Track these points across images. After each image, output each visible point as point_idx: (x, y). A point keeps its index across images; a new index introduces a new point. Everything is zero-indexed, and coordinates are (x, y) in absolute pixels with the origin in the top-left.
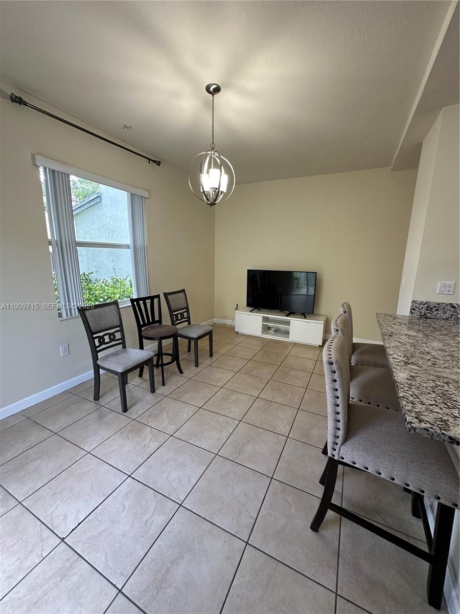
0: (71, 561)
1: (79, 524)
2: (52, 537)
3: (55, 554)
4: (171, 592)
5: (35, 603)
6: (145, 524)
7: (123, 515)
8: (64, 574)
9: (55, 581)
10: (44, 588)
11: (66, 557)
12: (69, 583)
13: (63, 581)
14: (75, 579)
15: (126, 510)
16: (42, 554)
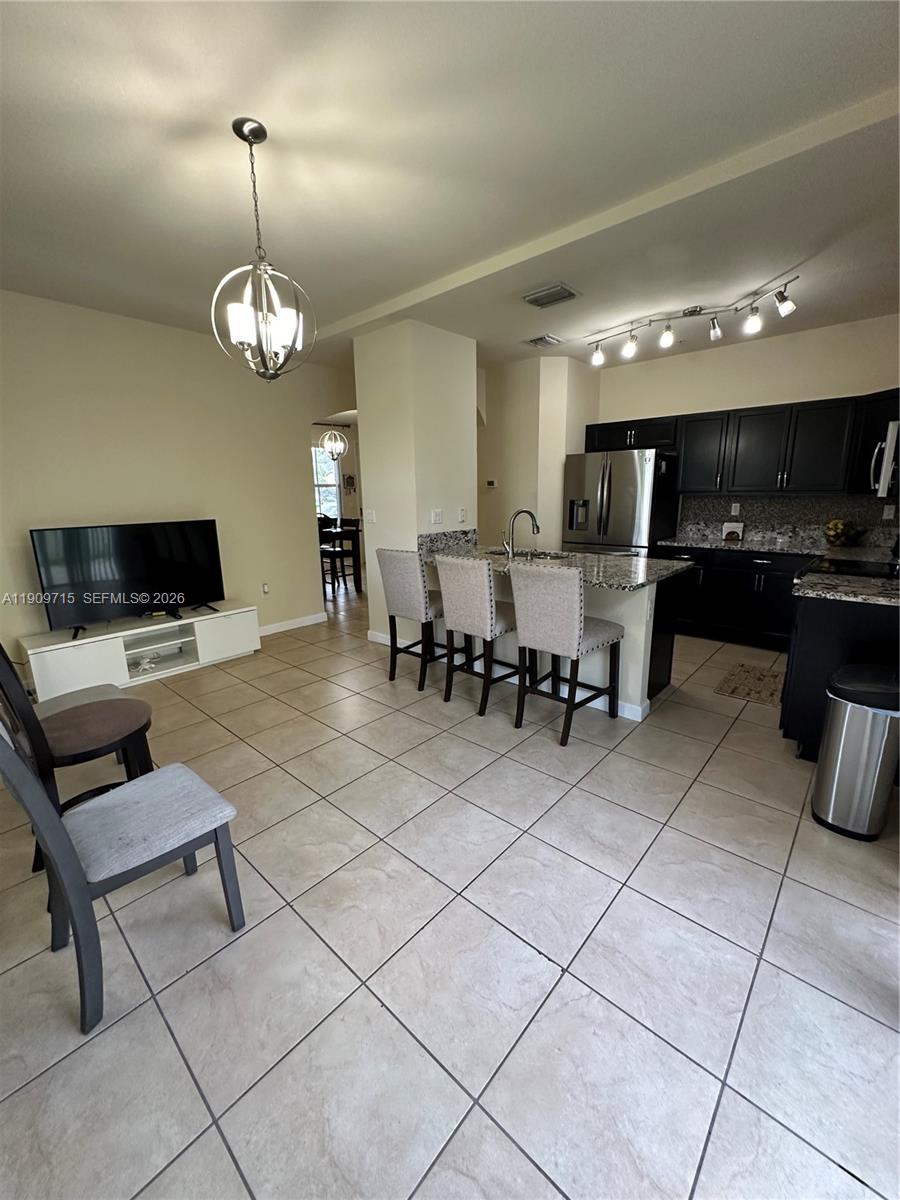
0: (595, 947)
1: (540, 953)
2: (561, 989)
3: (586, 974)
4: (620, 842)
5: (647, 975)
6: (548, 866)
7: (532, 894)
8: (611, 951)
9: (620, 960)
10: (630, 972)
11: (590, 956)
12: (621, 941)
13: (619, 949)
14: (616, 935)
15: (524, 890)
16: (586, 996)
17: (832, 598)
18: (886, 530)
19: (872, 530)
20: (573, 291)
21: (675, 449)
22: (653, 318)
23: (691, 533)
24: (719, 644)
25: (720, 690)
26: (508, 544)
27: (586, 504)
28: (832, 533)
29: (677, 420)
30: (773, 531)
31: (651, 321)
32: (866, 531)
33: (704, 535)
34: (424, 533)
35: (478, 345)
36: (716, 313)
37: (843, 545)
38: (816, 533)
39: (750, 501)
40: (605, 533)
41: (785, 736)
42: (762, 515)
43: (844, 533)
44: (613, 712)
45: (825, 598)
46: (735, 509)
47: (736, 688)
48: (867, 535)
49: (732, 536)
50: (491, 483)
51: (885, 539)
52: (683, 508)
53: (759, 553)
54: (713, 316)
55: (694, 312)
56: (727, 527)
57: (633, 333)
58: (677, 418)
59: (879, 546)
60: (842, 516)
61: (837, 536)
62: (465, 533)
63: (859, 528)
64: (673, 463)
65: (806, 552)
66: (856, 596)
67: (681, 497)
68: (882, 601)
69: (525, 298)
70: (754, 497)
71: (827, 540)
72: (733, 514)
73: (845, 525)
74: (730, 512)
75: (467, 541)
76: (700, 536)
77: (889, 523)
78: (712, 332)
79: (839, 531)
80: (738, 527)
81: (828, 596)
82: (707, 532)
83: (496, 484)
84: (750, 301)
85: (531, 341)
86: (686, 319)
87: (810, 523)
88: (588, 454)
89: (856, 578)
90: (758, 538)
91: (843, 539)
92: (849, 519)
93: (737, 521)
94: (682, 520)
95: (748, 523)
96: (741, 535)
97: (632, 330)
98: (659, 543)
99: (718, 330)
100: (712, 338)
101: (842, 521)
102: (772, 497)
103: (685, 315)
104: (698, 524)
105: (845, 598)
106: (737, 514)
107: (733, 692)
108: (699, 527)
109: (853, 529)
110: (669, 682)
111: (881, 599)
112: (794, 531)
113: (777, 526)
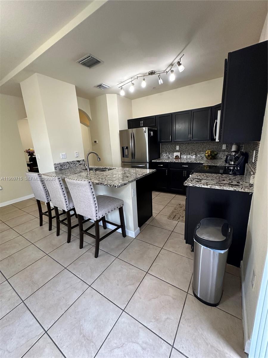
17: (198, 186)
18: (224, 153)
19: (219, 153)
20: (99, 60)
21: (156, 127)
22: (138, 76)
23: (165, 157)
24: (174, 195)
25: (169, 217)
26: (87, 166)
27: (127, 148)
28: (207, 155)
29: (156, 117)
30: (189, 155)
31: (137, 77)
32: (217, 154)
33: (169, 157)
34: (57, 163)
35: (76, 87)
36: (160, 73)
37: (211, 159)
38: (203, 155)
39: (182, 145)
40: (134, 158)
41: (186, 243)
42: (186, 149)
43: (211, 155)
44: (124, 234)
45: (196, 187)
46: (178, 148)
47: (175, 215)
48: (218, 155)
49: (177, 157)
50: (95, 142)
51: (224, 156)
52: (162, 148)
53: (184, 163)
54: (159, 74)
55: (152, 73)
56: (175, 154)
57: (133, 82)
58: (156, 116)
59: (222, 159)
60: (210, 149)
61: (208, 156)
62: (79, 161)
63: (215, 153)
64: (155, 132)
65: (198, 162)
66: (207, 185)
67: (161, 144)
68: (217, 187)
69: (79, 62)
70: (183, 143)
71: (206, 157)
72: (177, 149)
73: (211, 152)
74: (176, 149)
75: (79, 164)
76: (167, 158)
77: (224, 151)
78: (159, 80)
79: (209, 154)
80: (178, 154)
81: (197, 186)
82: (170, 156)
83: (97, 142)
84: (170, 68)
85: (97, 86)
86: (150, 76)
87: (200, 152)
88: (129, 129)
89: (210, 174)
90: (185, 157)
91: (210, 157)
92: (212, 150)
93: (178, 152)
94: (161, 152)
95: (182, 152)
96: (180, 157)
97: (132, 81)
98: (152, 161)
99: (161, 80)
100: (160, 84)
101: (210, 151)
102: (188, 143)
103: (149, 74)
104: (166, 153)
105: (203, 186)
106: (178, 149)
107: (173, 218)
108: (167, 154)
109: (213, 153)
110: (152, 215)
111: (217, 186)
112: (196, 155)
113: (191, 153)
